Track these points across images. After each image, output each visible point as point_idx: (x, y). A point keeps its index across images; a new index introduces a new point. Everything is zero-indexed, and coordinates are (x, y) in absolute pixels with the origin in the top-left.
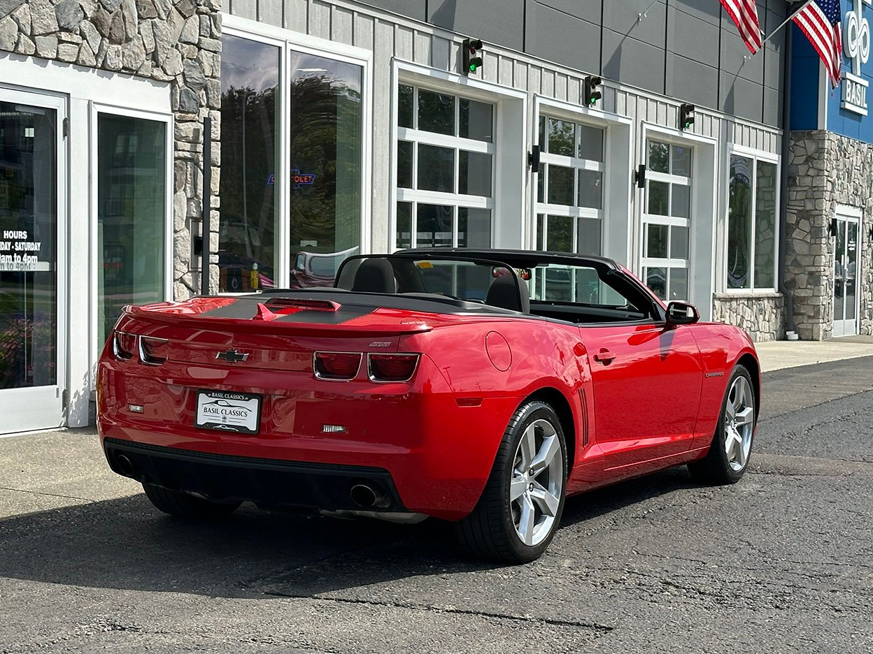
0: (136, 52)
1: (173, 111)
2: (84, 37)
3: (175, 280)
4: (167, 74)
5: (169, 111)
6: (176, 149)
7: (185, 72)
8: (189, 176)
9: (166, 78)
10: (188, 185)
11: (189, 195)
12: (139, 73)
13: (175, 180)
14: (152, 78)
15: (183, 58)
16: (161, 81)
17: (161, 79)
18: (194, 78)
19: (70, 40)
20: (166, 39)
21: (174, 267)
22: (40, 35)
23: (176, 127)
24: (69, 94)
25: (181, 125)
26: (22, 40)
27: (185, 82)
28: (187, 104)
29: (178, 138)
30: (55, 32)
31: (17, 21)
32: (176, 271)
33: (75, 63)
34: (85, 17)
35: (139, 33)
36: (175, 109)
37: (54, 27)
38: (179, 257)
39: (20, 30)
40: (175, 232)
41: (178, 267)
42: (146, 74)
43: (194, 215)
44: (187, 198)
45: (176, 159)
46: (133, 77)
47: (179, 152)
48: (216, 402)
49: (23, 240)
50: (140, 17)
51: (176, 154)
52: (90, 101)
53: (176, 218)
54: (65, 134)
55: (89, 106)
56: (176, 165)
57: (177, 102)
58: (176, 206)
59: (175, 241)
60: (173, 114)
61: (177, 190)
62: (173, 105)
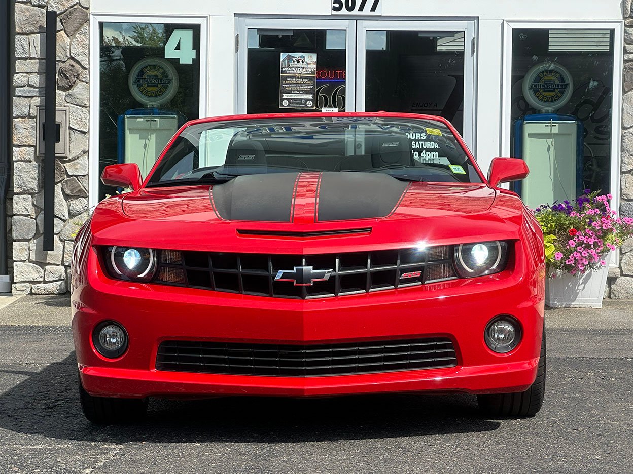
1: (625, 18)
3: (622, 173)
5: (621, 18)
6: (626, 52)
13: (624, 80)
21: (622, 160)
23: (625, 32)
24: (478, 17)
25: (631, 30)
29: (628, 41)
32: (623, 164)
36: (626, 16)
38: (627, 151)
40: (624, 128)
41: (626, 160)
45: (625, 61)
47: (630, 55)
49: (421, 140)
51: (626, 57)
52: (503, 20)
53: (626, 116)
54: (473, 51)
55: (503, 25)
56: (625, 68)
57: (627, 9)
58: (625, 105)
59: (622, 136)
60: (623, 21)
61: (627, 89)
62: (624, 13)
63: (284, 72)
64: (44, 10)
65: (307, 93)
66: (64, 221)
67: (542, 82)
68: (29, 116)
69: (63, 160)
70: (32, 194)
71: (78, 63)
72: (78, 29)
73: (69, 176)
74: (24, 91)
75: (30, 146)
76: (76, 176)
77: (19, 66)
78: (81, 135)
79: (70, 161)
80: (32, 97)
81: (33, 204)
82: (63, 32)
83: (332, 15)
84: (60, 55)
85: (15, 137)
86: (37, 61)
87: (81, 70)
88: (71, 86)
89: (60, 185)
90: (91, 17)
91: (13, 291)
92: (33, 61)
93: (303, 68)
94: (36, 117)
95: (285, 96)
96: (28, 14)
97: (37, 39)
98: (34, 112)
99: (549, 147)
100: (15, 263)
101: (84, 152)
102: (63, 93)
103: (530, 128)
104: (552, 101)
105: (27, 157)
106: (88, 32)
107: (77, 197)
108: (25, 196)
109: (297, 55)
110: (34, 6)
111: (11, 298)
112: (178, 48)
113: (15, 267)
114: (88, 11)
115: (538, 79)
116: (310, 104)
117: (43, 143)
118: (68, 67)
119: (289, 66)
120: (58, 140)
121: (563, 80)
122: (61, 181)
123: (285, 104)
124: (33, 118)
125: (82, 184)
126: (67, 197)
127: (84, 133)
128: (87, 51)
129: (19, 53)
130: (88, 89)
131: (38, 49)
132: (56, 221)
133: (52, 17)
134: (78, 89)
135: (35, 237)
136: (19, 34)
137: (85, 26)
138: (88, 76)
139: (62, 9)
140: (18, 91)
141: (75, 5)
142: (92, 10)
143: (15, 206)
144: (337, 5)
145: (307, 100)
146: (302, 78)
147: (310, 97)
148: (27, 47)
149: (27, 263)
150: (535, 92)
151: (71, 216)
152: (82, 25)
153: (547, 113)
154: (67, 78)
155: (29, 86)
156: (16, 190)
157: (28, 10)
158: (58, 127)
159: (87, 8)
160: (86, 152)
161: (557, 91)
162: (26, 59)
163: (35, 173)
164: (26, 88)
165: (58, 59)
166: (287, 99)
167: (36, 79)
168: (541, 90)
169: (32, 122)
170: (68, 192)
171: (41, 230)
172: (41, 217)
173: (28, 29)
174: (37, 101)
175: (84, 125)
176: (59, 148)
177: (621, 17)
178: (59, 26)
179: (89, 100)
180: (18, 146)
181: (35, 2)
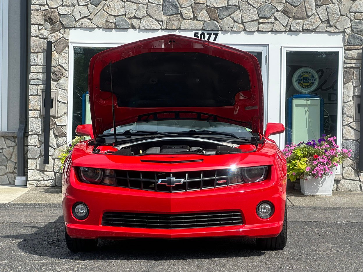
0: (314, 21)
2: (276, 19)
3: (343, 126)
4: (338, 29)
6: (345, 63)
7: (352, 26)
8: (355, 76)
9: (337, 31)
10: (354, 80)
11: (354, 85)
12: (316, 30)
13: (344, 78)
14: (327, 31)
15: (351, 20)
16: (333, 32)
17: (333, 31)
18: (359, 29)
19: (266, 22)
20: (335, 13)
21: (343, 119)
22: (246, 22)
23: (345, 53)
24: (269, 45)
25: (348, 52)
26: (235, 26)
27: (353, 31)
28: (352, 42)
29: (346, 58)
30: (257, 20)
31: (233, 18)
32: (343, 121)
33: (272, 31)
34: (277, 11)
35: (316, 12)
37: (256, 17)
38: (346, 114)
39: (235, 21)
40: (344, 102)
41: (345, 119)
42: (321, 30)
43: (357, 94)
44: (353, 86)
45: (345, 68)
46: (314, 33)
47: (347, 65)
50: (316, 5)
51: (345, 66)
52: (282, 46)
53: (345, 96)
54: (266, 62)
55: (281, 49)
56: (344, 71)
57: (346, 41)
58: (345, 90)
59: (343, 107)
60: (344, 47)
61: (345, 82)
62: (344, 43)
64: (46, 41)
66: (54, 149)
67: (302, 78)
68: (37, 95)
69: (54, 117)
70: (38, 135)
71: (63, 67)
72: (63, 50)
73: (57, 126)
74: (35, 82)
75: (38, 110)
76: (61, 126)
77: (32, 69)
78: (63, 105)
79: (58, 118)
80: (39, 85)
81: (39, 140)
82: (55, 52)
84: (53, 63)
85: (30, 106)
86: (42, 66)
87: (64, 71)
88: (59, 80)
89: (52, 130)
90: (70, 44)
91: (28, 185)
92: (39, 67)
94: (41, 95)
96: (37, 43)
97: (42, 55)
98: (40, 92)
99: (306, 112)
100: (29, 171)
101: (65, 113)
102: (55, 83)
103: (296, 102)
104: (308, 88)
105: (36, 116)
106: (68, 51)
107: (61, 137)
108: (35, 136)
110: (40, 38)
111: (27, 188)
113: (29, 173)
114: (68, 41)
115: (300, 76)
117: (44, 109)
118: (57, 69)
120: (52, 107)
121: (313, 77)
122: (53, 128)
124: (39, 95)
125: (64, 130)
126: (56, 136)
127: (65, 103)
128: (67, 61)
129: (32, 62)
130: (68, 81)
131: (42, 60)
132: (50, 149)
133: (49, 44)
134: (62, 81)
135: (39, 157)
136: (32, 53)
137: (67, 49)
138: (67, 74)
139: (55, 40)
140: (32, 82)
141: (61, 38)
142: (70, 40)
143: (29, 141)
148: (37, 59)
149: (35, 170)
150: (299, 83)
151: (58, 146)
152: (65, 48)
153: (305, 94)
154: (57, 75)
155: (38, 79)
156: (30, 133)
157: (37, 40)
158: (52, 100)
159: (68, 40)
160: (66, 113)
161: (310, 82)
162: (36, 65)
163: (40, 124)
164: (36, 80)
165: (52, 65)
167: (41, 76)
168: (302, 82)
169: (39, 98)
170: (57, 134)
171: (43, 153)
172: (43, 147)
173: (37, 50)
174: (41, 87)
175: (65, 99)
176: (52, 111)
177: (343, 45)
178: (53, 49)
179: (68, 86)
180: (31, 110)
181: (41, 36)
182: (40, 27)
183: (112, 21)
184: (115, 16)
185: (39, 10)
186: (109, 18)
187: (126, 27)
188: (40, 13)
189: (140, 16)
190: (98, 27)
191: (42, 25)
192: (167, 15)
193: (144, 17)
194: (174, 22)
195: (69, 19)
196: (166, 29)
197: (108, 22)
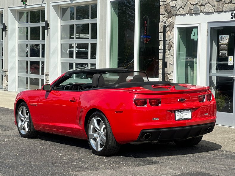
48: (180, 113)
63: (220, 43)
65: (226, 50)
69: (167, 74)
71: (171, 41)
73: (169, 79)
75: (161, 69)
77: (160, 43)
78: (172, 66)
79: (169, 74)
82: (168, 31)
83: (231, 21)
84: (168, 39)
85: (159, 66)
86: (163, 41)
87: (172, 44)
88: (170, 49)
90: (175, 26)
93: (225, 41)
95: (220, 52)
97: (163, 34)
101: (172, 71)
102: (169, 51)
105: (161, 73)
106: (174, 31)
109: (223, 36)
112: (194, 35)
116: (226, 55)
118: (169, 43)
119: (221, 41)
120: (166, 68)
123: (220, 54)
128: (173, 37)
129: (160, 39)
131: (163, 37)
134: (172, 50)
136: (160, 32)
137: (173, 29)
138: (174, 46)
139: (169, 24)
140: (160, 51)
141: (171, 22)
142: (176, 23)
144: (232, 17)
145: (226, 53)
146: (225, 45)
147: (226, 52)
154: (169, 46)
157: (162, 24)
158: (166, 63)
159: (174, 23)
164: (162, 50)
166: (221, 53)
167: (162, 47)
169: (162, 61)
173: (162, 31)
174: (162, 54)
175: (172, 62)
176: (166, 70)
178: (168, 29)
179: (173, 54)
180: (159, 69)
181: (163, 22)
182: (164, 15)
183: (192, 9)
184: (194, 5)
185: (163, 5)
186: (191, 7)
187: (197, 12)
188: (163, 6)
189: (204, 4)
190: (187, 13)
191: (164, 14)
192: (218, 2)
193: (206, 4)
194: (220, 6)
195: (174, 9)
196: (217, 12)
197: (191, 9)
